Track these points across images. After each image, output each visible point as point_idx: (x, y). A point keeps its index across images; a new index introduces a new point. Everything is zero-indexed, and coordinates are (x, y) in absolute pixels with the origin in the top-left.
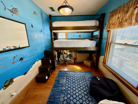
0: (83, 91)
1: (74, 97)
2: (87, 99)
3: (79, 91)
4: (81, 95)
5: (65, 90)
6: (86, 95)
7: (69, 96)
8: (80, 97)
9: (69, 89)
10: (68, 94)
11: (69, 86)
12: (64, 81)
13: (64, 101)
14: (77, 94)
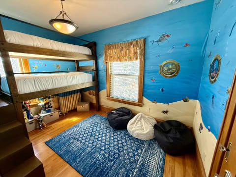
0: (109, 134)
1: (108, 143)
2: (118, 135)
3: (106, 136)
4: (110, 137)
5: (92, 150)
6: (114, 133)
7: (103, 148)
8: (112, 138)
9: (94, 144)
10: (100, 148)
11: (91, 142)
12: (78, 144)
13: (104, 156)
14: (108, 140)
